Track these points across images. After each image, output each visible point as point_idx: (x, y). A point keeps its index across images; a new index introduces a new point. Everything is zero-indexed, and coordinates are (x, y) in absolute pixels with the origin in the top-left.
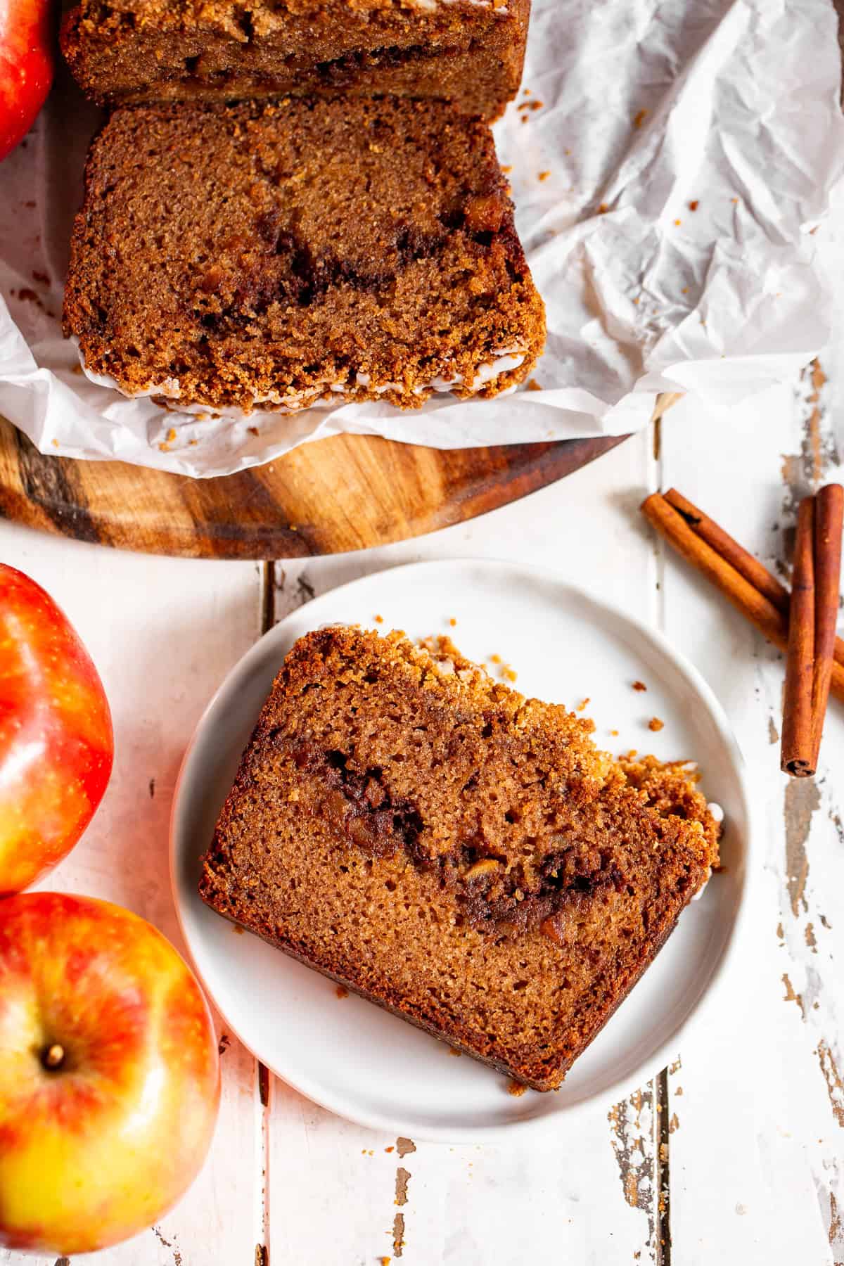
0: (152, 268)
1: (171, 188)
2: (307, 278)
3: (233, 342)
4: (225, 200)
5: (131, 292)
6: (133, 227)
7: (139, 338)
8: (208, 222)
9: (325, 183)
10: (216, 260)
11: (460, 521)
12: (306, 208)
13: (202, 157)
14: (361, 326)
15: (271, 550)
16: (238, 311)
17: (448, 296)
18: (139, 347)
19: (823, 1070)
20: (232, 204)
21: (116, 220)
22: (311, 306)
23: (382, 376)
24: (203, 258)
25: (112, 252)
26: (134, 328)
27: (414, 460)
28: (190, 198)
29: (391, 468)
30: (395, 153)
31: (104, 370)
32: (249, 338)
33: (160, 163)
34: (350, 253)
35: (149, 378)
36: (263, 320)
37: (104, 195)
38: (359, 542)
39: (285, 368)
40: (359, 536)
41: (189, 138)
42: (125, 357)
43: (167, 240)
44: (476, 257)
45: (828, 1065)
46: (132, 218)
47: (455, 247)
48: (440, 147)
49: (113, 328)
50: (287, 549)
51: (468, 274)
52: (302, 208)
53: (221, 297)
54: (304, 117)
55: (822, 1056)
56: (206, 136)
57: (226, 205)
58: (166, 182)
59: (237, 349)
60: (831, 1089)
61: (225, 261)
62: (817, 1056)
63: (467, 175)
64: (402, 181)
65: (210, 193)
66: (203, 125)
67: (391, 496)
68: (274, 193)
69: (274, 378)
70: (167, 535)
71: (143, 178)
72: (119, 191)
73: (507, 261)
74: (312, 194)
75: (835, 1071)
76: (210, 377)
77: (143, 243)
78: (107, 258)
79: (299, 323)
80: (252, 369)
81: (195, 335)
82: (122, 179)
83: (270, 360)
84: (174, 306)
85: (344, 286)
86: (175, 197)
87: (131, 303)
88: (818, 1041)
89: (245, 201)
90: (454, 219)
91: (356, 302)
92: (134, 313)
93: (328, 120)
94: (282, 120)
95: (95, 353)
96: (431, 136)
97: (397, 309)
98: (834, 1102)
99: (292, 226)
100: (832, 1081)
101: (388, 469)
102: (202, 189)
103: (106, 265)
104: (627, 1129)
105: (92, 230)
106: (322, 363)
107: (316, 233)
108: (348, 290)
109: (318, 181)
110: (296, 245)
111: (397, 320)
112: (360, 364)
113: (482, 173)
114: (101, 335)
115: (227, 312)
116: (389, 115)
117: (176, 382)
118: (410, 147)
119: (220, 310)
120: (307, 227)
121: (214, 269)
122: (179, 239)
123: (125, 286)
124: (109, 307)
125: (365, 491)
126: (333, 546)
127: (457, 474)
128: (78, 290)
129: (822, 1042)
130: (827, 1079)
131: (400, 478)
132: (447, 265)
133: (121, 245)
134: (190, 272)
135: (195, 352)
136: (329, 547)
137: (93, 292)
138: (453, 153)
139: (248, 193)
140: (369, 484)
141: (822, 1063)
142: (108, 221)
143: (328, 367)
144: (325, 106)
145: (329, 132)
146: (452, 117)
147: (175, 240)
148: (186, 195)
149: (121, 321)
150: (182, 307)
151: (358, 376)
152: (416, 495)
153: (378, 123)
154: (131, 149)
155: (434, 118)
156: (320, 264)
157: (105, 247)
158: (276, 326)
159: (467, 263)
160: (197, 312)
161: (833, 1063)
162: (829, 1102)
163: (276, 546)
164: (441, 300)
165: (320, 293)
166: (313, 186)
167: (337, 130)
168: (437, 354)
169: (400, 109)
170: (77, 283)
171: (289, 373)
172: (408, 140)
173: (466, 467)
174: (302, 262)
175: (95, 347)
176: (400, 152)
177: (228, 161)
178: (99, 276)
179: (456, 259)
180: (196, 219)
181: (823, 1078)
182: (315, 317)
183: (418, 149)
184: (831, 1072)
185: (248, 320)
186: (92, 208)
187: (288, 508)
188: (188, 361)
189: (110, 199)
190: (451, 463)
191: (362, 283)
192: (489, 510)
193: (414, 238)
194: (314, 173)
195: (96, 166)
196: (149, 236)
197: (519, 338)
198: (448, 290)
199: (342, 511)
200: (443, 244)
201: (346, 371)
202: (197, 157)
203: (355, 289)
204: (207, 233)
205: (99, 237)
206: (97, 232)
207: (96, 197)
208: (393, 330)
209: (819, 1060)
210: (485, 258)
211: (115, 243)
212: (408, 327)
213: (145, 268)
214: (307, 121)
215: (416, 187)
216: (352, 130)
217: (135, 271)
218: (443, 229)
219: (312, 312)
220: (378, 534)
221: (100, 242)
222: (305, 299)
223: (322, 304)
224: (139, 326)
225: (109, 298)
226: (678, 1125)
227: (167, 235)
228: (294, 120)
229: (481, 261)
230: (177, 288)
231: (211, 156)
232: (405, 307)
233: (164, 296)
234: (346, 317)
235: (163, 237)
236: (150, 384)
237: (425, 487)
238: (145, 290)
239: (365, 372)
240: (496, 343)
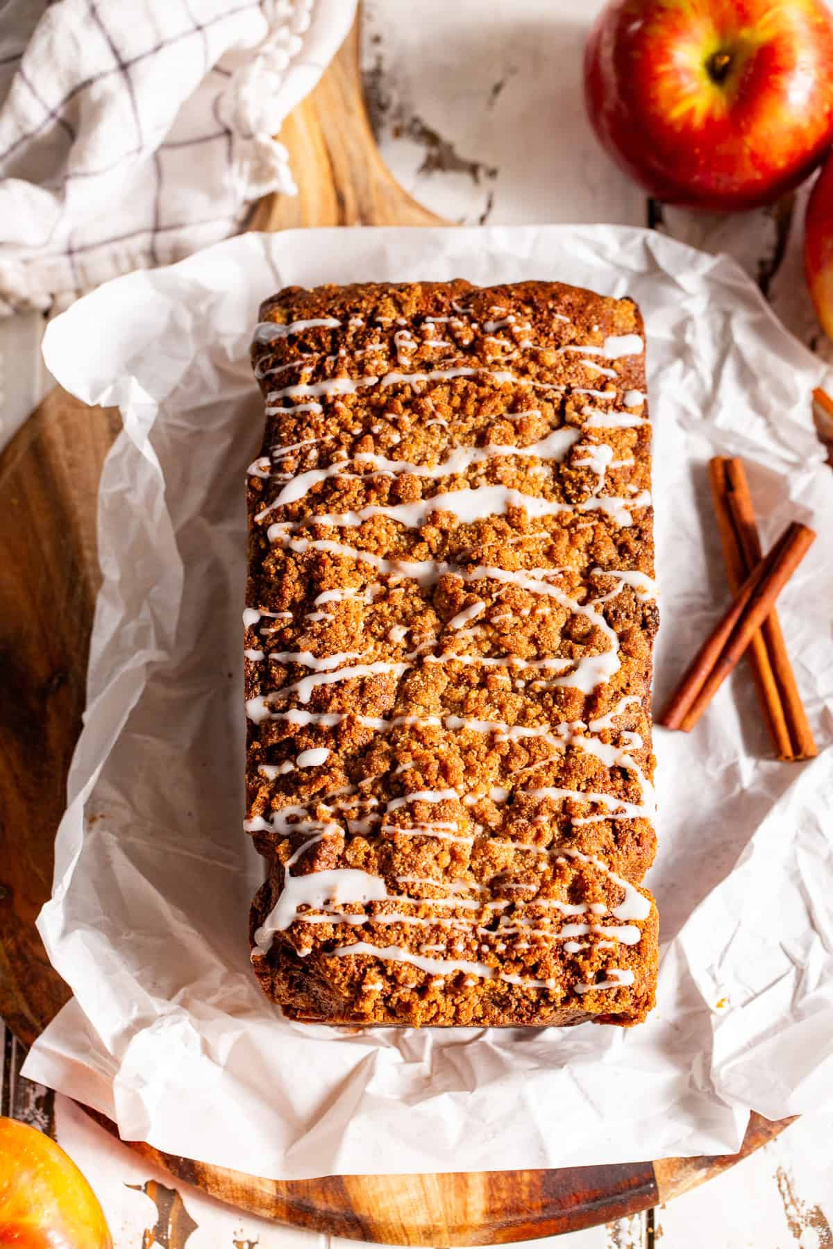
11: (492, 1243)
15: (333, 1228)
19: (780, 1191)
27: (466, 1185)
29: (447, 1187)
38: (405, 1239)
40: (407, 1235)
45: (784, 1187)
50: (346, 1231)
55: (779, 1180)
60: (786, 1207)
62: (776, 1179)
67: (441, 1209)
70: (252, 1195)
75: (790, 1193)
88: (776, 1168)
98: (789, 1217)
100: (788, 1200)
101: (444, 1186)
104: (621, 1236)
125: (420, 1199)
126: (383, 1238)
127: (498, 1205)
129: (780, 1168)
130: (784, 1198)
131: (451, 1196)
136: (380, 1238)
140: (425, 1195)
141: (779, 1186)
152: (462, 1214)
161: (788, 1186)
162: (786, 1218)
163: (337, 1227)
173: (508, 1202)
181: (780, 1197)
184: (786, 1192)
187: (355, 1198)
190: (496, 1194)
192: (518, 1241)
199: (399, 1212)
209: (777, 1183)
220: (422, 1237)
226: (662, 1234)
237: (471, 1209)
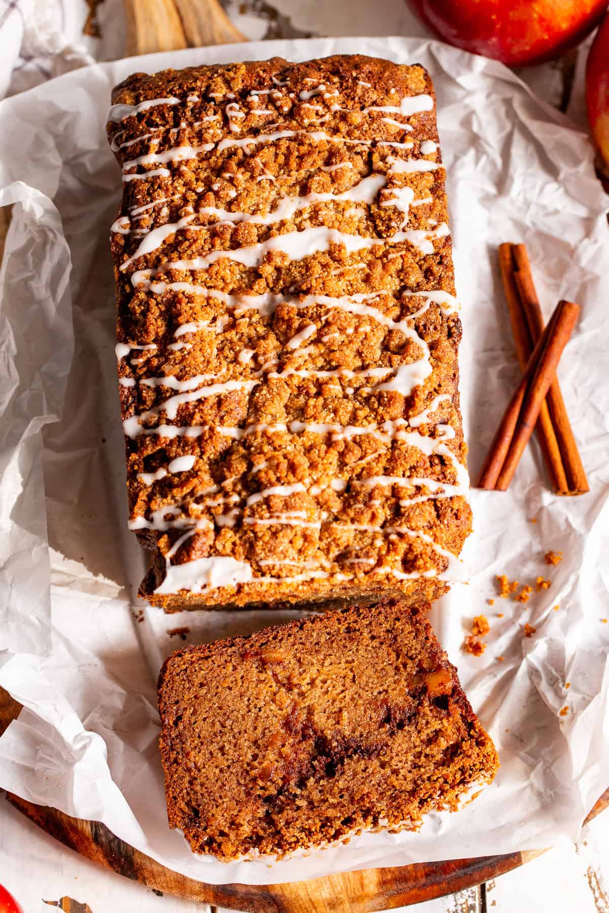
0: (221, 771)
1: (220, 708)
2: (328, 755)
3: (289, 813)
4: (260, 710)
5: (211, 792)
6: (202, 743)
7: (224, 823)
8: (251, 729)
9: (324, 682)
10: (264, 756)
11: (386, 908)
12: (316, 705)
13: (236, 680)
14: (374, 785)
15: (253, 907)
16: (288, 790)
17: (428, 751)
18: (226, 830)
19: (591, 887)
20: (265, 712)
21: (189, 740)
22: (336, 777)
23: (396, 817)
24: (255, 757)
25: (191, 765)
26: (220, 818)
28: (235, 713)
30: (366, 650)
31: (207, 852)
32: (299, 808)
33: (209, 691)
34: (353, 732)
35: (237, 851)
36: (305, 793)
37: (176, 723)
39: (329, 824)
40: (315, 907)
41: (224, 668)
42: (219, 839)
43: (227, 748)
44: (441, 719)
45: (594, 884)
46: (199, 737)
47: (425, 714)
48: (395, 638)
49: (205, 820)
50: (264, 909)
51: (438, 733)
52: (313, 705)
53: (274, 783)
54: (298, 636)
55: (590, 878)
56: (235, 664)
57: (261, 714)
58: (217, 705)
59: (293, 818)
60: (596, 900)
61: (271, 756)
62: (587, 877)
63: (419, 657)
64: (376, 670)
65: (248, 706)
66: (231, 656)
67: (342, 884)
68: (291, 697)
69: (322, 832)
71: (199, 704)
72: (185, 718)
73: (461, 715)
74: (318, 692)
75: (599, 888)
76: (279, 841)
77: (211, 753)
78: (189, 770)
79: (331, 790)
80: (306, 829)
81: (261, 812)
82: (185, 709)
83: (317, 821)
84: (243, 795)
85: (355, 757)
86: (225, 714)
87: (214, 800)
88: (587, 868)
89: (273, 707)
90: (419, 693)
91: (367, 768)
92: (217, 807)
93: (314, 634)
94: (284, 641)
95: (197, 840)
96: (388, 631)
97: (395, 767)
98: (599, 909)
99: (309, 719)
100: (597, 894)
102: (242, 704)
103: (190, 776)
105: (175, 752)
106: (353, 816)
107: (326, 722)
108: (358, 760)
109: (318, 682)
110: (315, 732)
111: (397, 775)
112: (379, 813)
113: (429, 653)
114: (199, 827)
115: (280, 792)
116: (356, 622)
117: (257, 849)
118: (376, 643)
119: (275, 792)
120: (320, 719)
121: (265, 764)
122: (235, 746)
123: (206, 788)
124: (199, 805)
127: (388, 877)
128: (175, 798)
129: (590, 868)
130: (594, 893)
132: (423, 728)
133: (197, 758)
134: (248, 769)
135: (264, 824)
137: (185, 796)
138: (406, 642)
139: (274, 701)
141: (590, 882)
142: (184, 743)
143: (358, 819)
144: (310, 624)
145: (317, 643)
146: (399, 614)
147: (232, 747)
148: (232, 712)
149: (210, 814)
150: (248, 794)
151: (380, 821)
152: (359, 887)
153: (349, 630)
154: (187, 685)
155: (386, 617)
156: (335, 744)
157: (186, 763)
158: (316, 796)
159: (436, 725)
160: (259, 796)
161: (597, 882)
162: (596, 909)
163: (257, 905)
164: (423, 755)
165: (339, 766)
166: (316, 686)
167: (323, 640)
168: (431, 796)
169: (362, 616)
170: (173, 793)
171: (331, 826)
172: (373, 638)
173: (397, 873)
174: (322, 745)
175: (196, 836)
176: (370, 648)
177: (254, 679)
178: (187, 785)
179: (427, 723)
180: (243, 728)
181: (591, 892)
182: (341, 784)
183: (381, 643)
184: (596, 888)
185: (295, 796)
186: (170, 736)
188: (261, 833)
189: (181, 727)
191: (368, 753)
193: (395, 712)
194: (314, 676)
195: (165, 704)
196: (214, 747)
197: (483, 772)
198: (427, 746)
199: (307, 888)
200: (416, 714)
201: (370, 819)
202: (232, 682)
203: (363, 758)
204: (253, 737)
205: (180, 757)
206: (178, 753)
207: (171, 727)
208: (396, 783)
209: (588, 880)
210: (447, 719)
211: (192, 759)
212: (406, 780)
213: (217, 771)
214: (301, 638)
215: (387, 673)
216: (333, 638)
217: (211, 776)
218: (413, 703)
219: (338, 781)
220: (328, 908)
221: (182, 760)
222: (330, 771)
223: (343, 773)
224: (223, 816)
225: (197, 799)
227: (226, 744)
228: (292, 639)
229: (445, 721)
230: (242, 782)
231: (242, 677)
232: (400, 765)
233: (234, 789)
234: (362, 780)
235: (224, 746)
236: (239, 855)
237: (366, 882)
238: (221, 788)
239: (384, 817)
240: (468, 779)
